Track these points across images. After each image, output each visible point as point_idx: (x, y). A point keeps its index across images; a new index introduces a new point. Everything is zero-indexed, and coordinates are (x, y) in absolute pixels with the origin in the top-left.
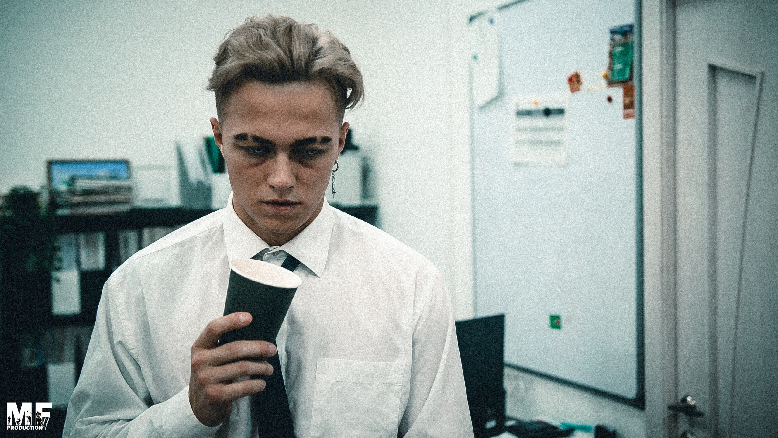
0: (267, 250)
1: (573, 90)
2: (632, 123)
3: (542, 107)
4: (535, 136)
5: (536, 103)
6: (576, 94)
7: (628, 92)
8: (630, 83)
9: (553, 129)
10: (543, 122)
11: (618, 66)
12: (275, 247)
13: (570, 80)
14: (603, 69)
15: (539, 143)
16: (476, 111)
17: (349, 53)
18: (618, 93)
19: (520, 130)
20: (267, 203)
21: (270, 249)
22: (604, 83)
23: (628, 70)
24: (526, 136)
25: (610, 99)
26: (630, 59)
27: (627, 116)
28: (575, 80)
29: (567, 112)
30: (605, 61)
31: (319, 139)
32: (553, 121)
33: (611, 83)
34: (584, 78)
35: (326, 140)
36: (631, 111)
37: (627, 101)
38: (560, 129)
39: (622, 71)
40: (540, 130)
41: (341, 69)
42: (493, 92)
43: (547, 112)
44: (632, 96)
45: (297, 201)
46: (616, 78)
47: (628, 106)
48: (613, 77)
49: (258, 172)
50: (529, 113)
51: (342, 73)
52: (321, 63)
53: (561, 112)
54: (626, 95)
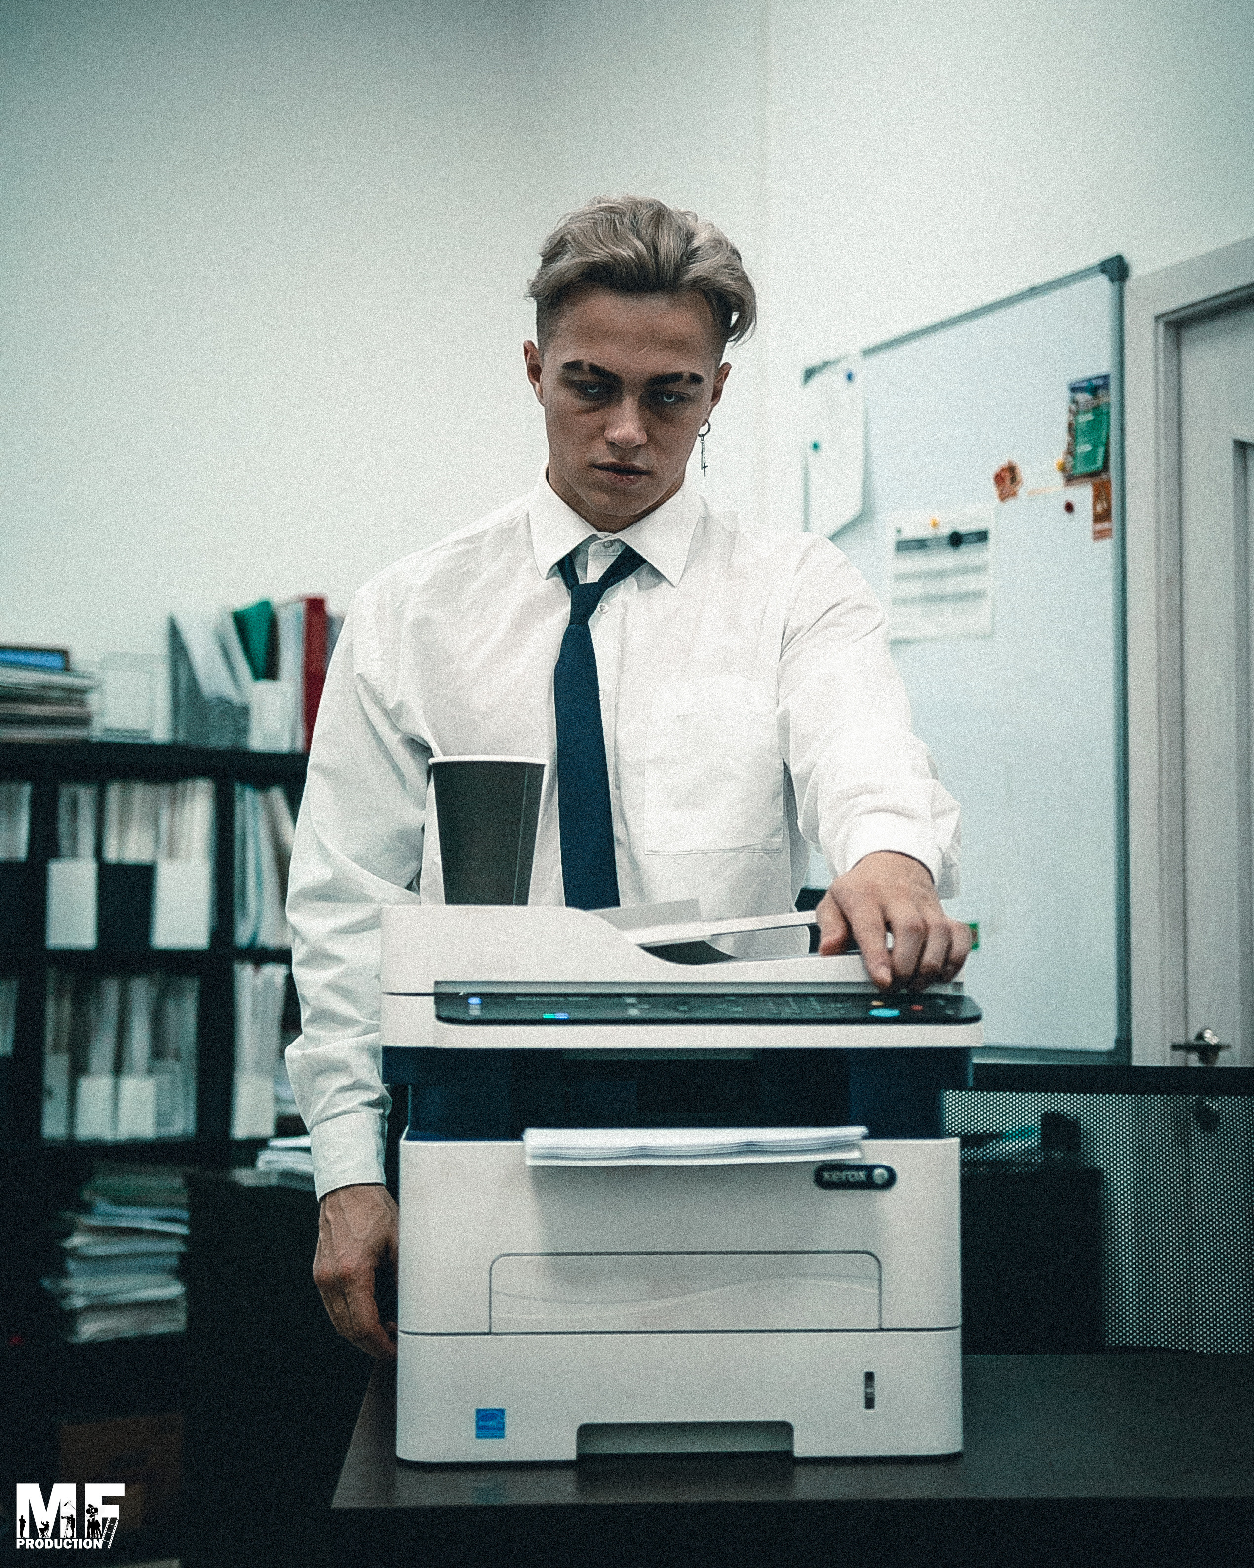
0: (593, 538)
1: (1004, 496)
2: (1108, 546)
3: (946, 531)
4: (933, 587)
5: (935, 525)
6: (1010, 502)
7: (1101, 493)
8: (1104, 476)
9: (964, 571)
10: (948, 559)
11: (1084, 448)
12: (606, 534)
13: (999, 479)
14: (1059, 455)
15: (942, 598)
17: (740, 258)
18: (1083, 495)
19: (902, 577)
20: (602, 467)
21: (599, 536)
22: (1059, 479)
23: (1101, 450)
24: (916, 588)
25: (1069, 508)
26: (1104, 434)
27: (1099, 535)
28: (1007, 476)
29: (992, 537)
30: (1062, 438)
31: (686, 375)
32: (967, 555)
33: (1071, 478)
34: (1024, 472)
35: (696, 379)
36: (1106, 525)
37: (1099, 508)
38: (979, 570)
39: (1090, 457)
40: (941, 574)
41: (726, 280)
42: (851, 510)
43: (956, 540)
44: (1108, 501)
45: (645, 468)
46: (1080, 470)
47: (1099, 518)
48: (1074, 466)
49: (591, 420)
50: (921, 544)
51: (726, 285)
52: (697, 269)
53: (982, 537)
54: (1097, 498)
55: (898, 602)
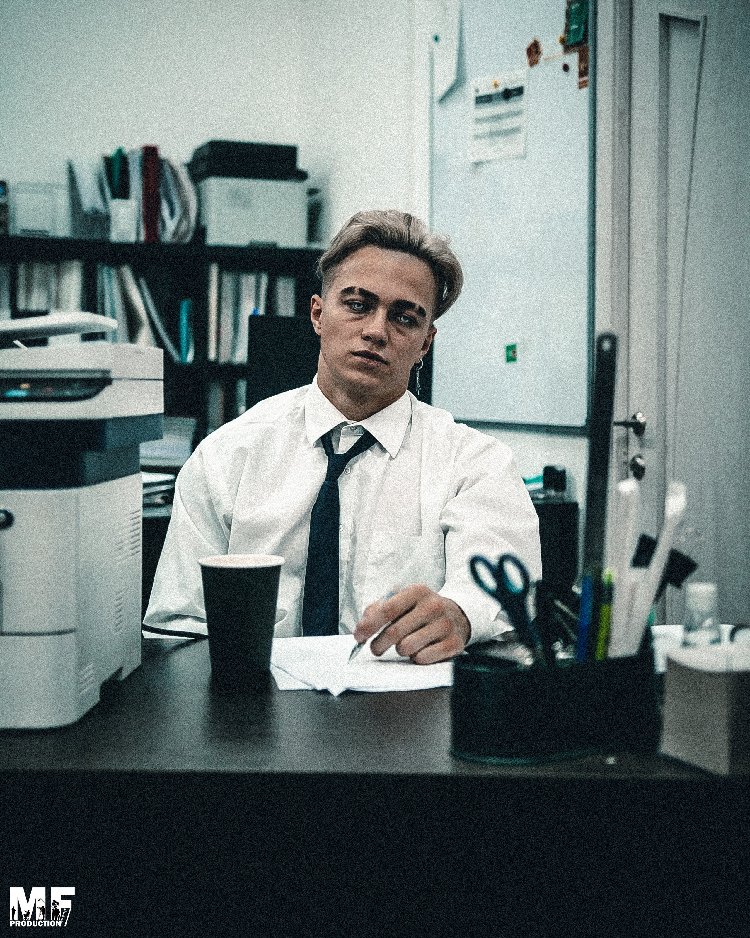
0: (344, 423)
1: (532, 64)
2: (586, 91)
3: (501, 89)
4: (495, 126)
5: (496, 85)
6: (536, 68)
7: (583, 57)
8: (584, 45)
9: (511, 114)
10: (503, 107)
11: (574, 27)
13: (529, 51)
14: (560, 32)
15: (499, 133)
16: (436, 104)
18: (573, 59)
19: (479, 121)
21: (348, 423)
22: (560, 49)
24: (486, 128)
25: (566, 68)
26: (585, 16)
27: (582, 85)
28: (534, 49)
29: (525, 91)
30: (562, 20)
31: (417, 307)
32: (513, 105)
33: (567, 48)
34: (542, 45)
35: (422, 312)
36: (585, 78)
37: (582, 67)
38: (518, 113)
39: (577, 32)
40: (498, 118)
42: (451, 79)
43: (507, 94)
44: (587, 60)
46: (572, 41)
47: (582, 73)
48: (569, 39)
50: (489, 99)
53: (519, 91)
54: (581, 61)
55: (477, 137)
